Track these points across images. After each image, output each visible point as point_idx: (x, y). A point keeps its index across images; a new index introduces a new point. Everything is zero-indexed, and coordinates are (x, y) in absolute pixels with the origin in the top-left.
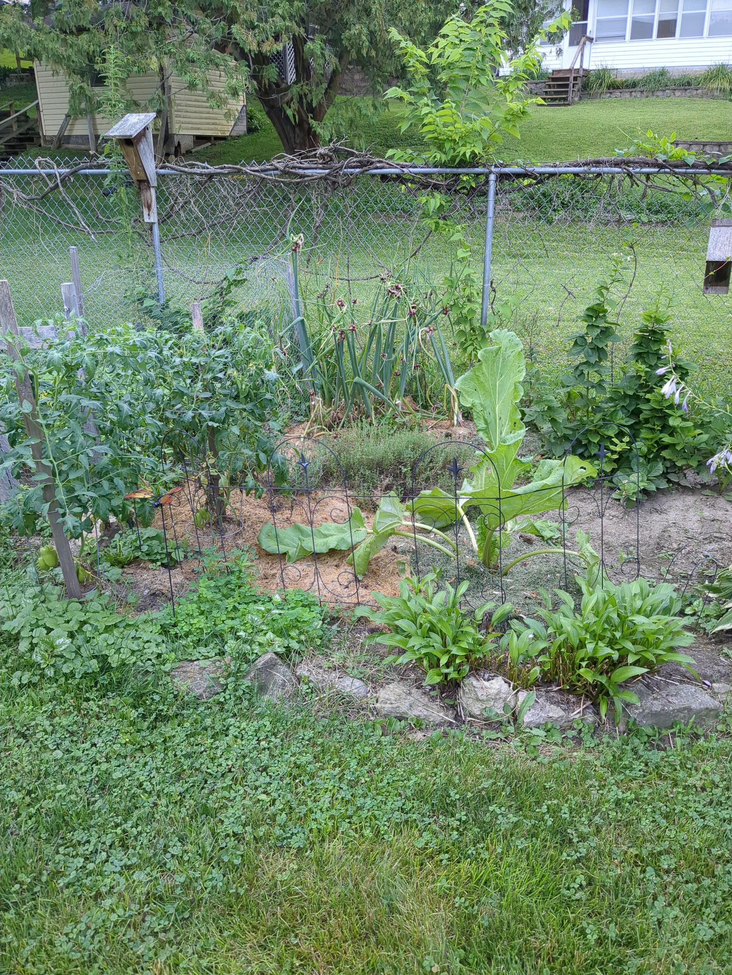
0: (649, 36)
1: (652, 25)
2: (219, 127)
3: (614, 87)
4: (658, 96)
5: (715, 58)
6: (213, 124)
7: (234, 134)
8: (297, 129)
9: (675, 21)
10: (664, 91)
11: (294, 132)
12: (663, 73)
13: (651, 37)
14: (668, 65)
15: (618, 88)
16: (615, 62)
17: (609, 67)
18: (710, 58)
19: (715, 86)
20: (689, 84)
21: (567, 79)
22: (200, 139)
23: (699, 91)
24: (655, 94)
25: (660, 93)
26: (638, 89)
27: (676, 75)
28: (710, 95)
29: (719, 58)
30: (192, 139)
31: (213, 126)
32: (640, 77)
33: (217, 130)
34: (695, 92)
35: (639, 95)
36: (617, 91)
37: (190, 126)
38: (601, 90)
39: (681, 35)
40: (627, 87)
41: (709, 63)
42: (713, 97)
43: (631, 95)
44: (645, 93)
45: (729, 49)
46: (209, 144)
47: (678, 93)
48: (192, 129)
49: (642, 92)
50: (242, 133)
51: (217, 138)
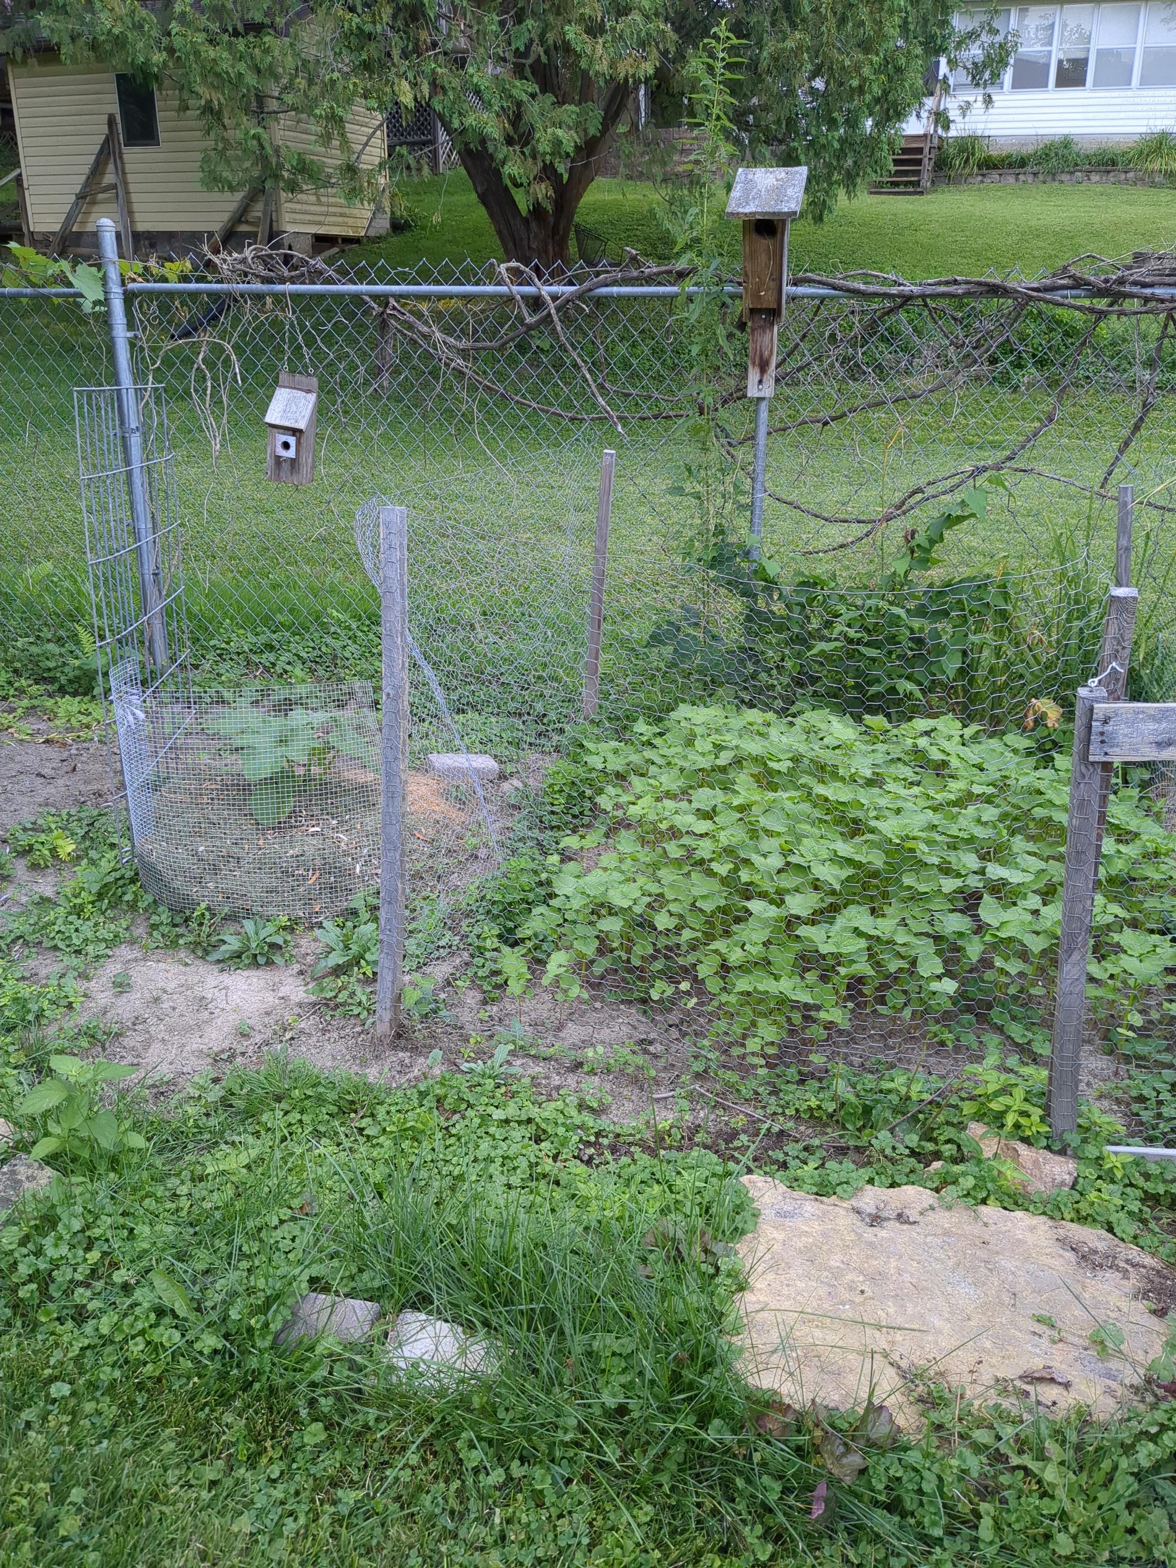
0: (1043, 84)
1: (1048, 65)
2: (350, 221)
3: (989, 165)
4: (1062, 182)
5: (1152, 122)
6: (342, 215)
7: (372, 233)
8: (534, 225)
9: (1086, 60)
10: (1072, 173)
11: (528, 229)
12: (1066, 143)
13: (1046, 85)
14: (1073, 131)
15: (995, 167)
16: (990, 125)
17: (979, 133)
18: (1145, 122)
19: (1157, 166)
20: (1114, 163)
21: (920, 151)
22: (322, 242)
23: (1131, 175)
24: (1058, 178)
25: (1065, 177)
26: (1028, 169)
27: (1090, 148)
28: (1148, 181)
29: (1158, 123)
30: (309, 241)
31: (340, 219)
32: (1030, 150)
33: (345, 225)
34: (1123, 176)
35: (1030, 178)
36: (994, 172)
37: (308, 217)
38: (967, 171)
39: (1095, 84)
40: (1010, 166)
41: (1143, 130)
42: (1153, 185)
43: (1017, 180)
44: (1041, 177)
45: (1172, 107)
46: (336, 250)
47: (1095, 178)
48: (310, 223)
49: (1035, 174)
50: (383, 232)
51: (347, 240)
